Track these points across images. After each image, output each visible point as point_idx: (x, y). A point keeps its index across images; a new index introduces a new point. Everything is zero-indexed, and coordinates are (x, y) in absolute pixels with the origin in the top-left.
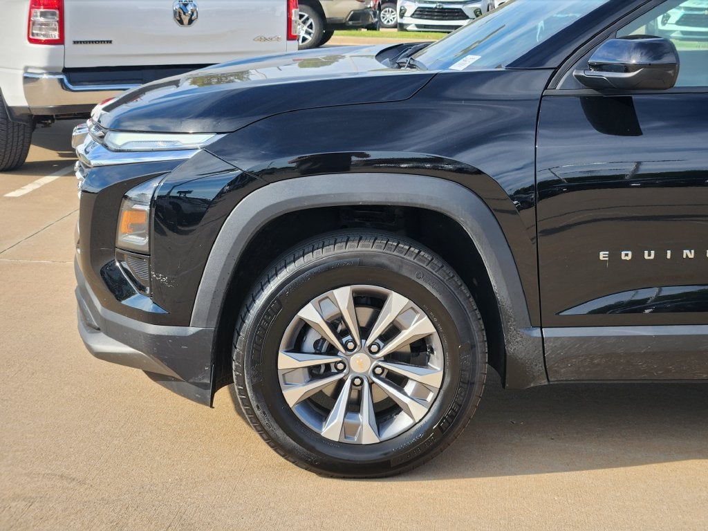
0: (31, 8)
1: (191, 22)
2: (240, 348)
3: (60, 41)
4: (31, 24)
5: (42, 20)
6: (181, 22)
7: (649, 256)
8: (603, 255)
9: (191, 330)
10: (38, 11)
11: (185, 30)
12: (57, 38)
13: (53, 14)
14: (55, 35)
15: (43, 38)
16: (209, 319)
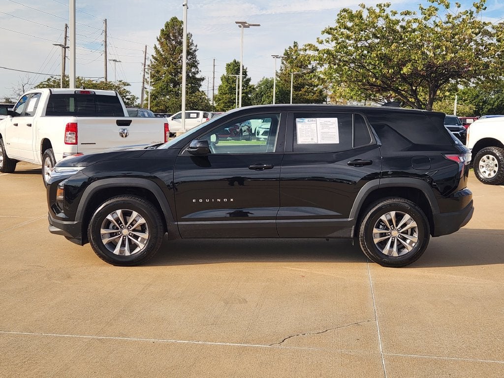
0: (66, 131)
1: (126, 136)
2: (90, 228)
3: (76, 143)
4: (66, 137)
5: (70, 136)
6: (122, 136)
7: (207, 201)
8: (194, 201)
9: (75, 222)
10: (68, 133)
11: (124, 139)
12: (75, 142)
13: (74, 134)
14: (74, 141)
15: (70, 142)
16: (80, 219)
